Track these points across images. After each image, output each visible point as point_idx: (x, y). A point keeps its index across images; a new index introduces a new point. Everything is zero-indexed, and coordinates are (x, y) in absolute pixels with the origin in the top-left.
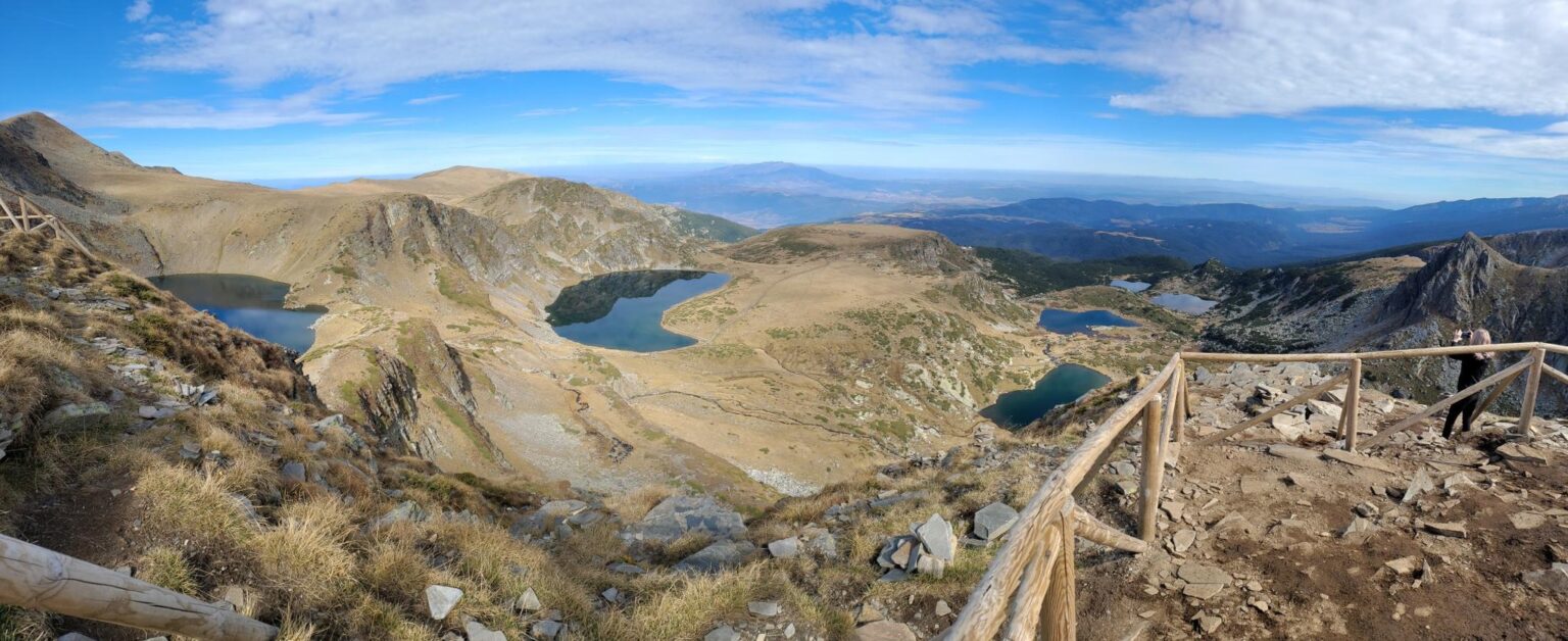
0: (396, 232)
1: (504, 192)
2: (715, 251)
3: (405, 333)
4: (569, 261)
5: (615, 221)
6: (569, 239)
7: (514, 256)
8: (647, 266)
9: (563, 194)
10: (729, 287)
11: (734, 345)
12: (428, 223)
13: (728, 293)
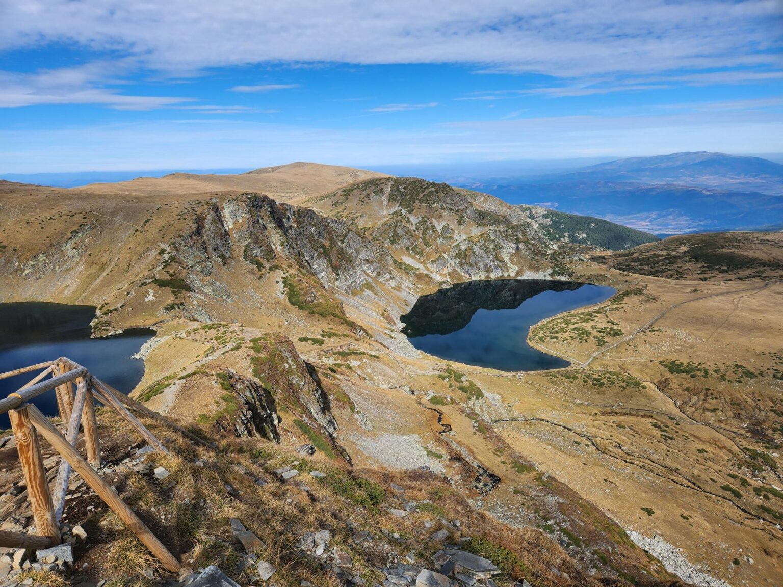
0: (235, 235)
1: (356, 192)
2: (595, 259)
3: (258, 350)
4: (426, 267)
5: (478, 225)
6: (427, 244)
7: (367, 261)
8: (513, 274)
9: (421, 195)
10: (613, 303)
11: (615, 374)
12: (270, 226)
13: (612, 310)
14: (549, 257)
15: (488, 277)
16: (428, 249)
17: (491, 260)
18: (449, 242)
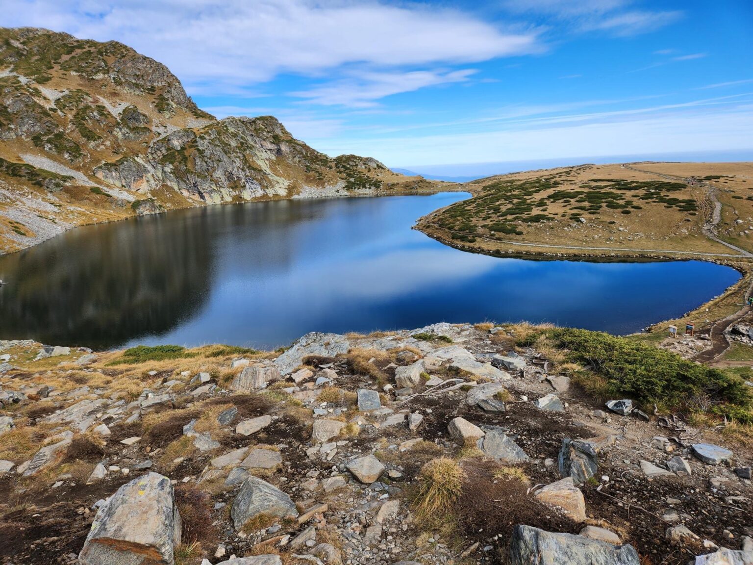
4: (91, 176)
6: (89, 135)
9: (65, 58)
14: (333, 164)
15: (239, 198)
16: (92, 144)
17: (238, 168)
18: (144, 137)
